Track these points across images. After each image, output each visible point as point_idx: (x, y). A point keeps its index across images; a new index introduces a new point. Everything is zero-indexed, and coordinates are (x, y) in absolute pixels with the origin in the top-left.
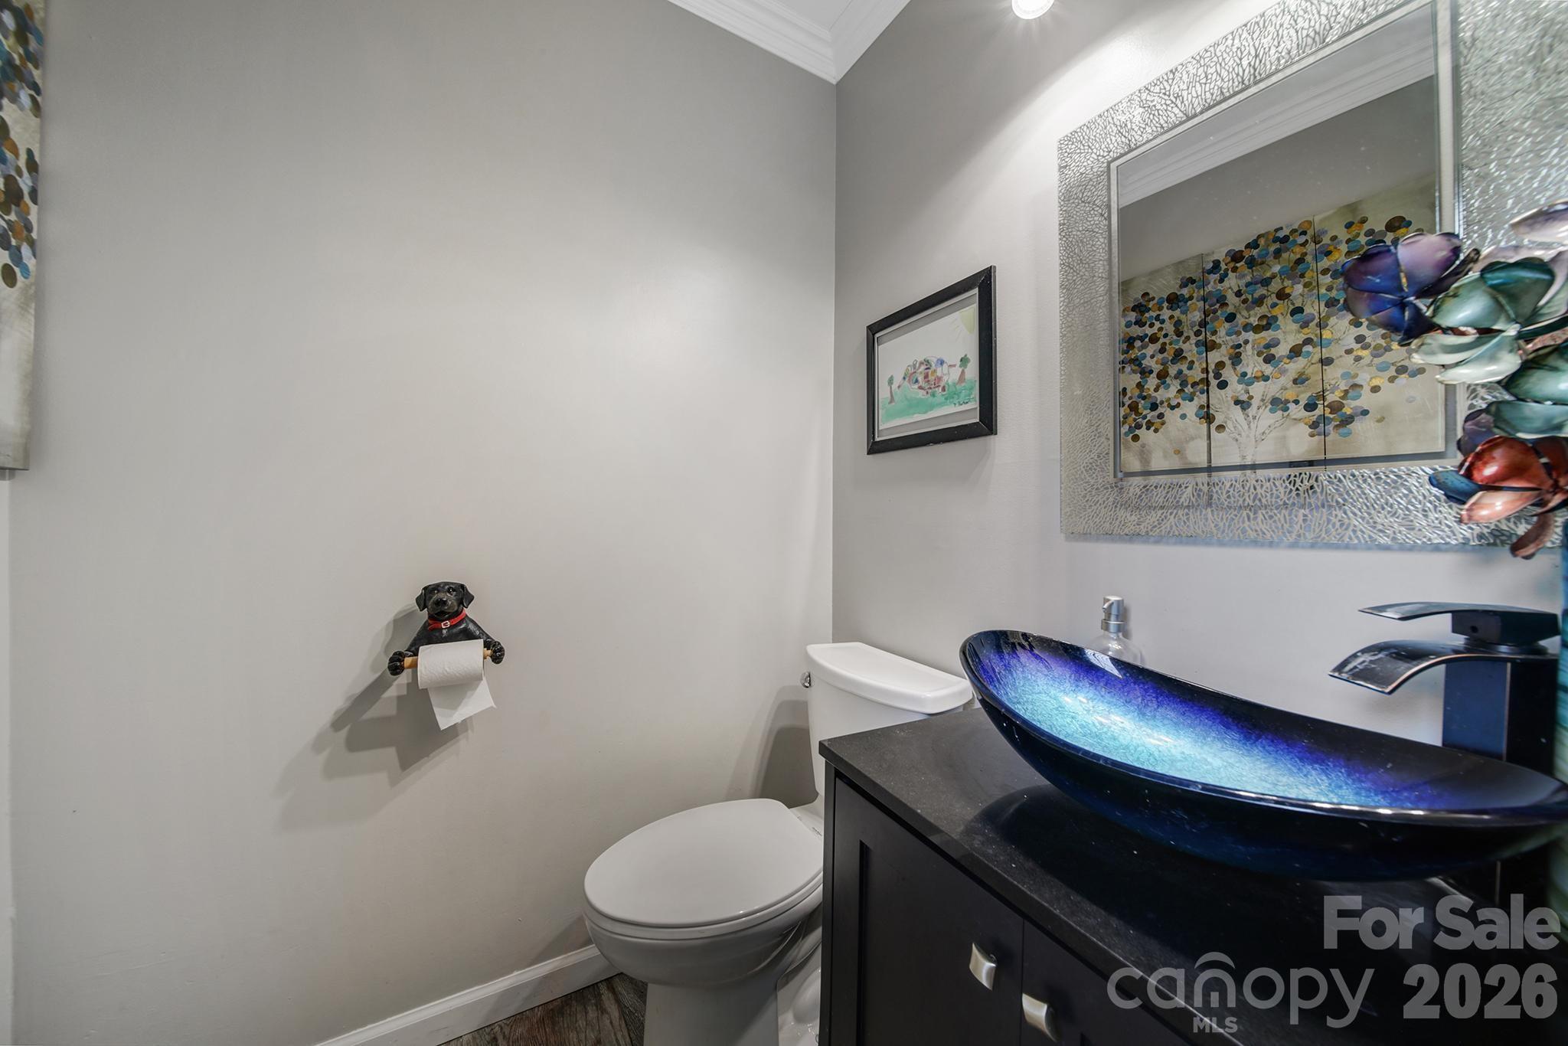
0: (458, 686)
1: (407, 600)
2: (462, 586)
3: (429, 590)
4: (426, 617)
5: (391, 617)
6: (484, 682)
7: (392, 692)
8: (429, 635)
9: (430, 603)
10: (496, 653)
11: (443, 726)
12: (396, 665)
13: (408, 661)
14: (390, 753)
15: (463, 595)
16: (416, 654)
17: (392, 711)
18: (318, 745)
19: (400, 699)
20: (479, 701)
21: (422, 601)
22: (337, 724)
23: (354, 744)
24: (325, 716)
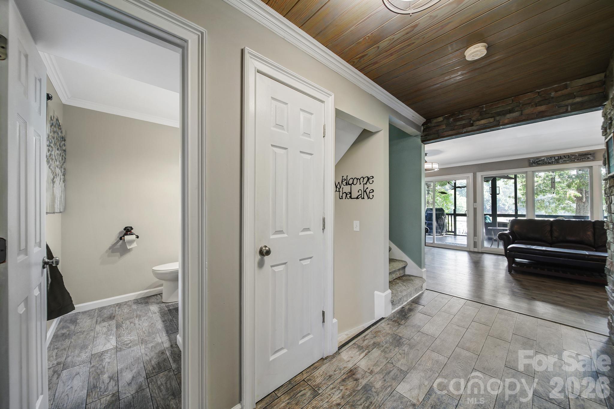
0: (131, 242)
1: (122, 229)
2: (131, 227)
3: (126, 228)
4: (125, 232)
5: (119, 232)
6: (135, 242)
7: (119, 244)
8: (126, 234)
9: (126, 229)
10: (138, 237)
11: (128, 248)
12: (121, 239)
13: (123, 238)
14: (118, 254)
15: (132, 228)
16: (124, 237)
17: (119, 247)
18: (107, 252)
19: (120, 245)
20: (134, 245)
21: (125, 229)
22: (110, 248)
23: (113, 252)
24: (108, 247)
